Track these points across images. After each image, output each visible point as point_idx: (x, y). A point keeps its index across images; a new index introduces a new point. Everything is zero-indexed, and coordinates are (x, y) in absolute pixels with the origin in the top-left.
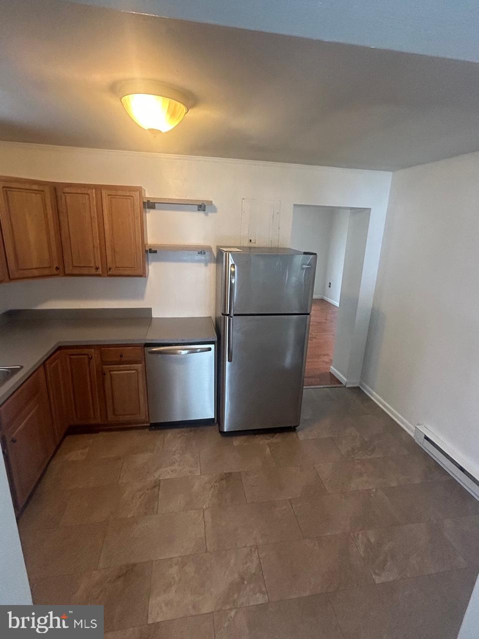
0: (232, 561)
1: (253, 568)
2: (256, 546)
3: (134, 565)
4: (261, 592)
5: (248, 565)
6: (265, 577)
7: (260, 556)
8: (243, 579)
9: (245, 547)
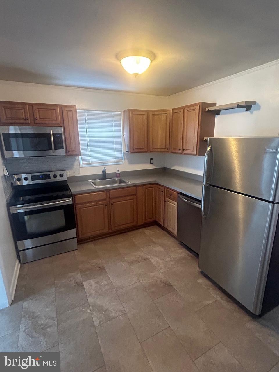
0: (114, 303)
1: (113, 314)
2: (126, 313)
3: (105, 269)
4: (100, 322)
5: (113, 311)
6: (108, 322)
7: (120, 317)
8: (105, 311)
9: (124, 307)
